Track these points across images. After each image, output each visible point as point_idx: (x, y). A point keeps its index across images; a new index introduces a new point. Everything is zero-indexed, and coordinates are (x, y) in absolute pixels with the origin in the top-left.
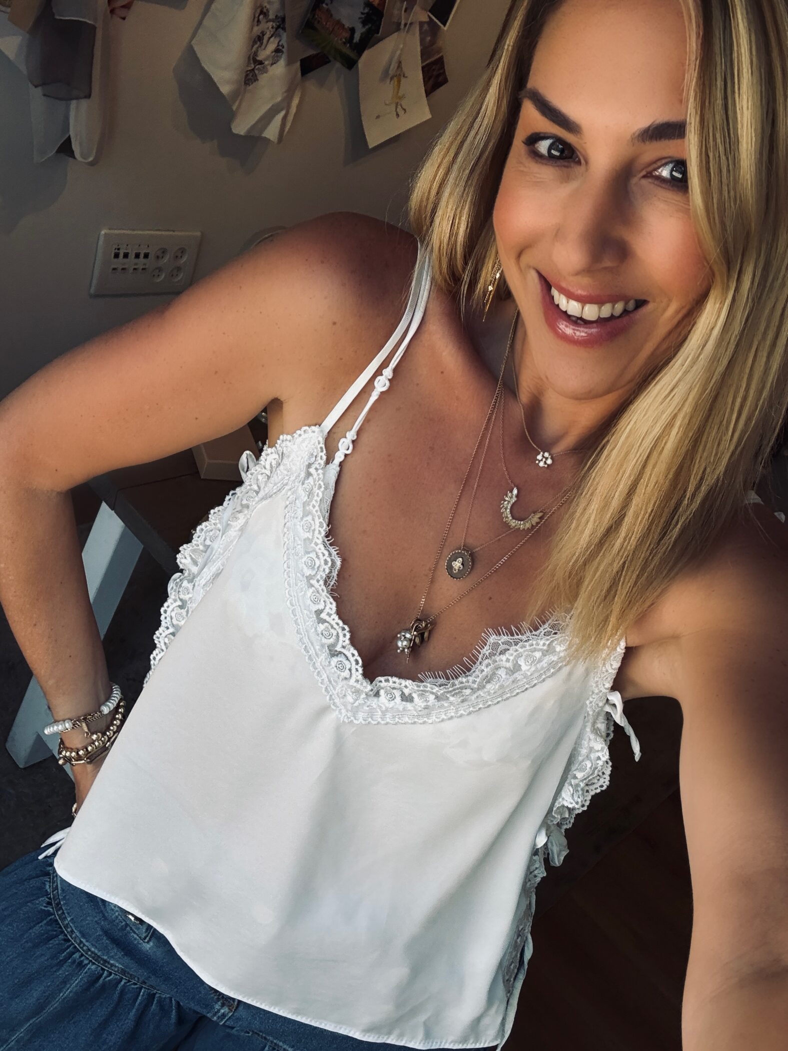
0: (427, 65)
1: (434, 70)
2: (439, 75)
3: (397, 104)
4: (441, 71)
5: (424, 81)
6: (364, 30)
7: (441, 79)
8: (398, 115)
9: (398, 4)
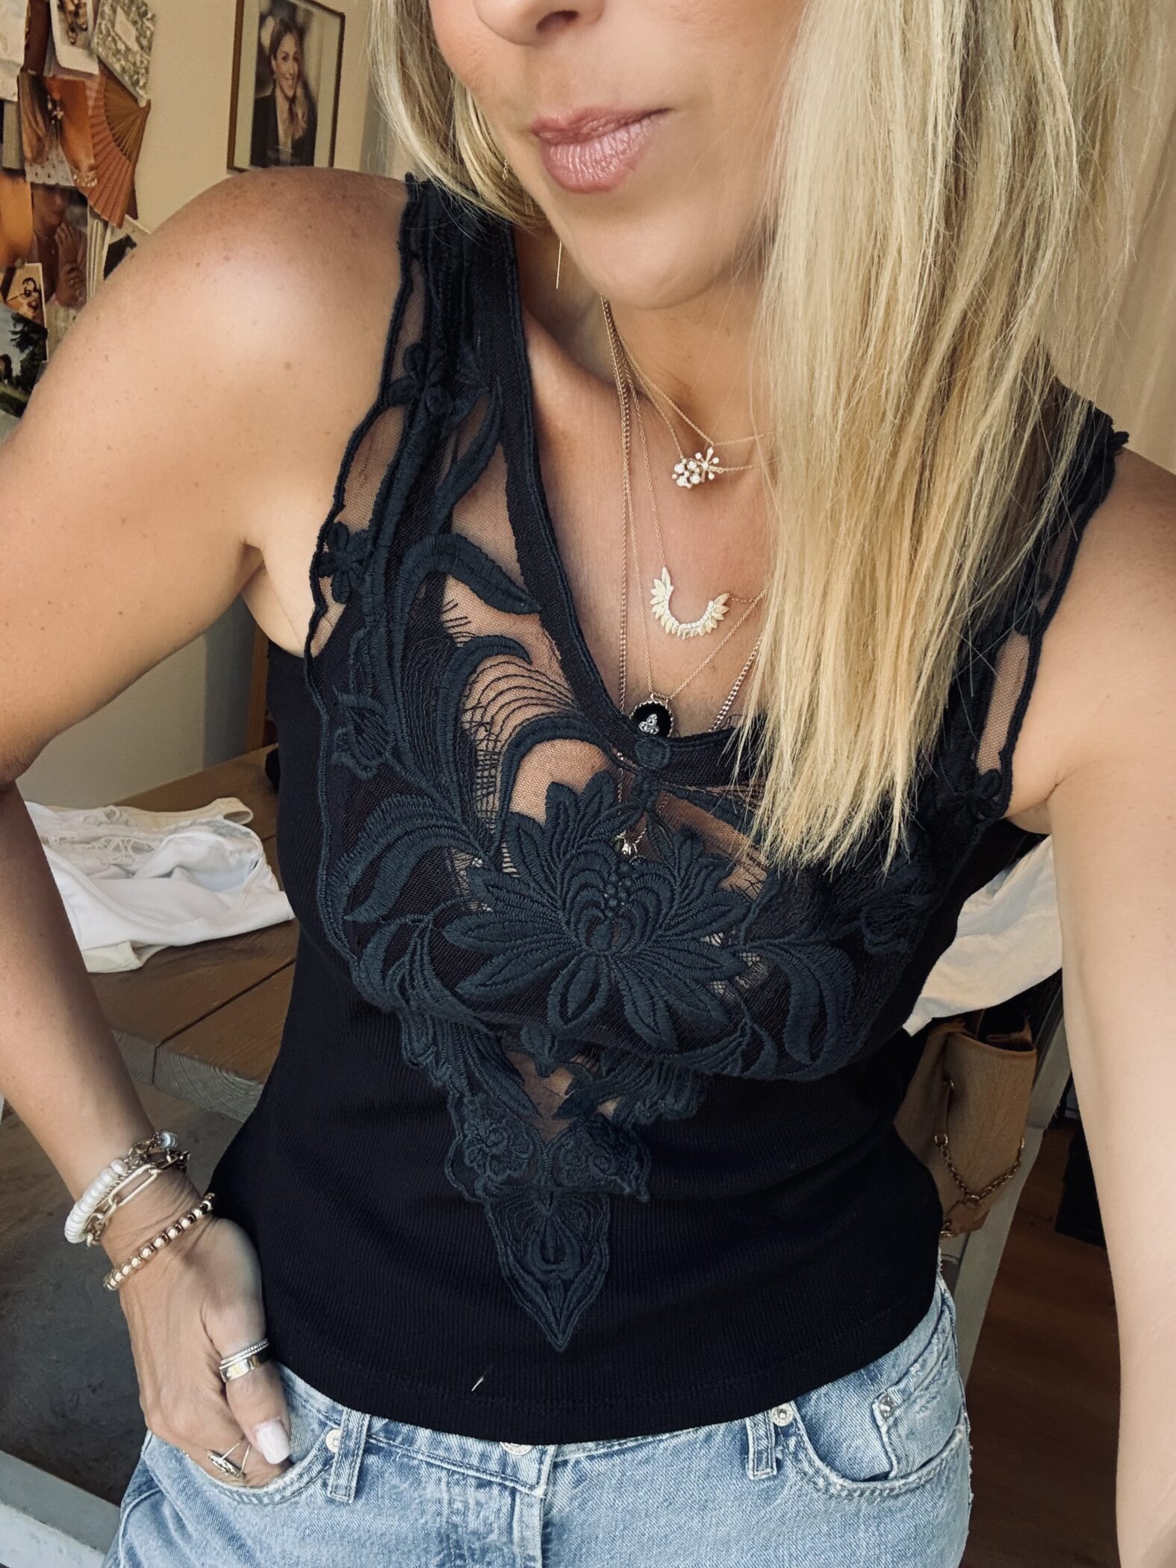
9: (62, 312)
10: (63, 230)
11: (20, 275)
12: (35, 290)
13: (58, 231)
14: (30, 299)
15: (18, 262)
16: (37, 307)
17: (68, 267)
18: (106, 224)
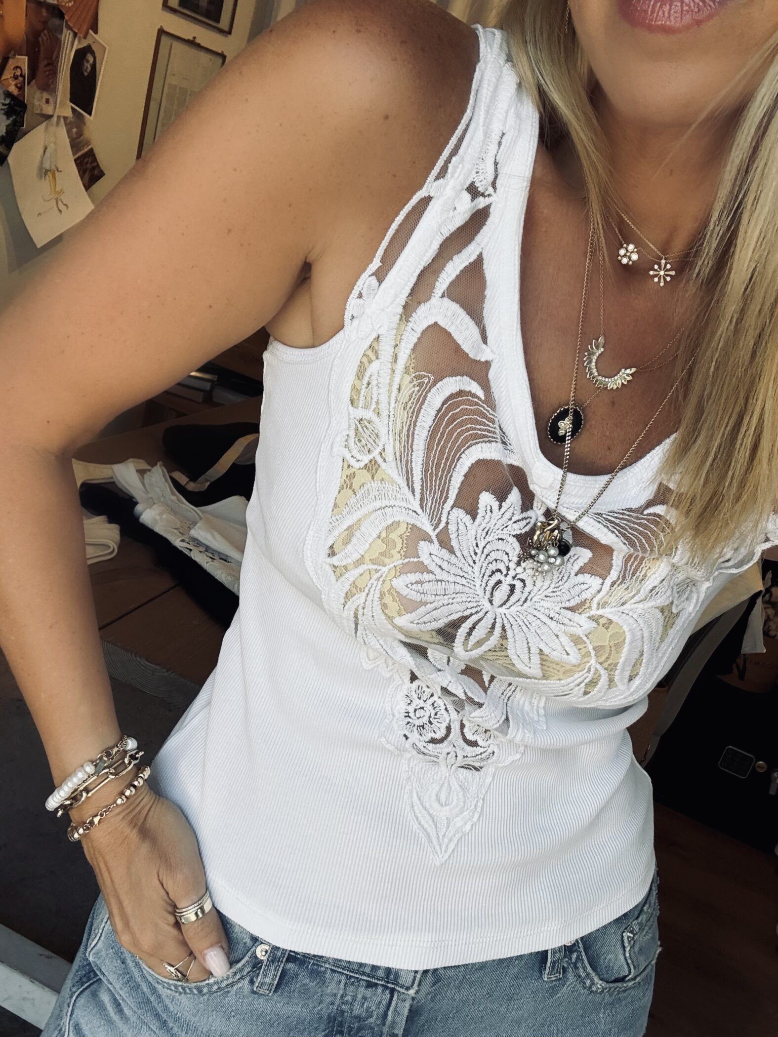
0: (79, 158)
1: (87, 163)
2: (94, 168)
3: (57, 200)
4: (95, 164)
5: (80, 175)
6: (9, 122)
7: (96, 172)
8: (60, 211)
9: (38, 94)
10: (45, 35)
11: (11, 64)
12: (21, 75)
13: (42, 34)
14: (17, 81)
15: (10, 55)
16: (21, 88)
17: (45, 62)
18: (75, 35)
